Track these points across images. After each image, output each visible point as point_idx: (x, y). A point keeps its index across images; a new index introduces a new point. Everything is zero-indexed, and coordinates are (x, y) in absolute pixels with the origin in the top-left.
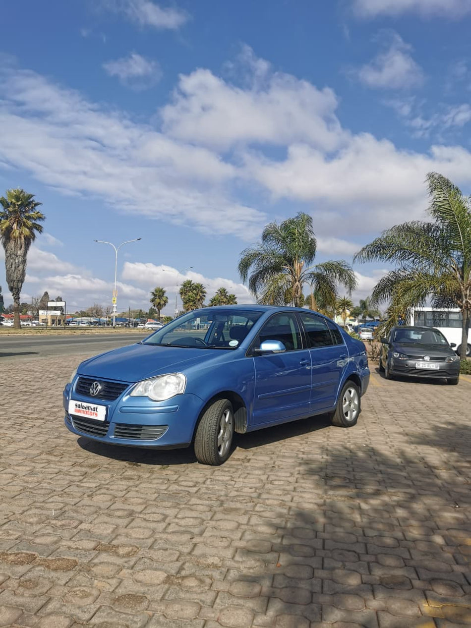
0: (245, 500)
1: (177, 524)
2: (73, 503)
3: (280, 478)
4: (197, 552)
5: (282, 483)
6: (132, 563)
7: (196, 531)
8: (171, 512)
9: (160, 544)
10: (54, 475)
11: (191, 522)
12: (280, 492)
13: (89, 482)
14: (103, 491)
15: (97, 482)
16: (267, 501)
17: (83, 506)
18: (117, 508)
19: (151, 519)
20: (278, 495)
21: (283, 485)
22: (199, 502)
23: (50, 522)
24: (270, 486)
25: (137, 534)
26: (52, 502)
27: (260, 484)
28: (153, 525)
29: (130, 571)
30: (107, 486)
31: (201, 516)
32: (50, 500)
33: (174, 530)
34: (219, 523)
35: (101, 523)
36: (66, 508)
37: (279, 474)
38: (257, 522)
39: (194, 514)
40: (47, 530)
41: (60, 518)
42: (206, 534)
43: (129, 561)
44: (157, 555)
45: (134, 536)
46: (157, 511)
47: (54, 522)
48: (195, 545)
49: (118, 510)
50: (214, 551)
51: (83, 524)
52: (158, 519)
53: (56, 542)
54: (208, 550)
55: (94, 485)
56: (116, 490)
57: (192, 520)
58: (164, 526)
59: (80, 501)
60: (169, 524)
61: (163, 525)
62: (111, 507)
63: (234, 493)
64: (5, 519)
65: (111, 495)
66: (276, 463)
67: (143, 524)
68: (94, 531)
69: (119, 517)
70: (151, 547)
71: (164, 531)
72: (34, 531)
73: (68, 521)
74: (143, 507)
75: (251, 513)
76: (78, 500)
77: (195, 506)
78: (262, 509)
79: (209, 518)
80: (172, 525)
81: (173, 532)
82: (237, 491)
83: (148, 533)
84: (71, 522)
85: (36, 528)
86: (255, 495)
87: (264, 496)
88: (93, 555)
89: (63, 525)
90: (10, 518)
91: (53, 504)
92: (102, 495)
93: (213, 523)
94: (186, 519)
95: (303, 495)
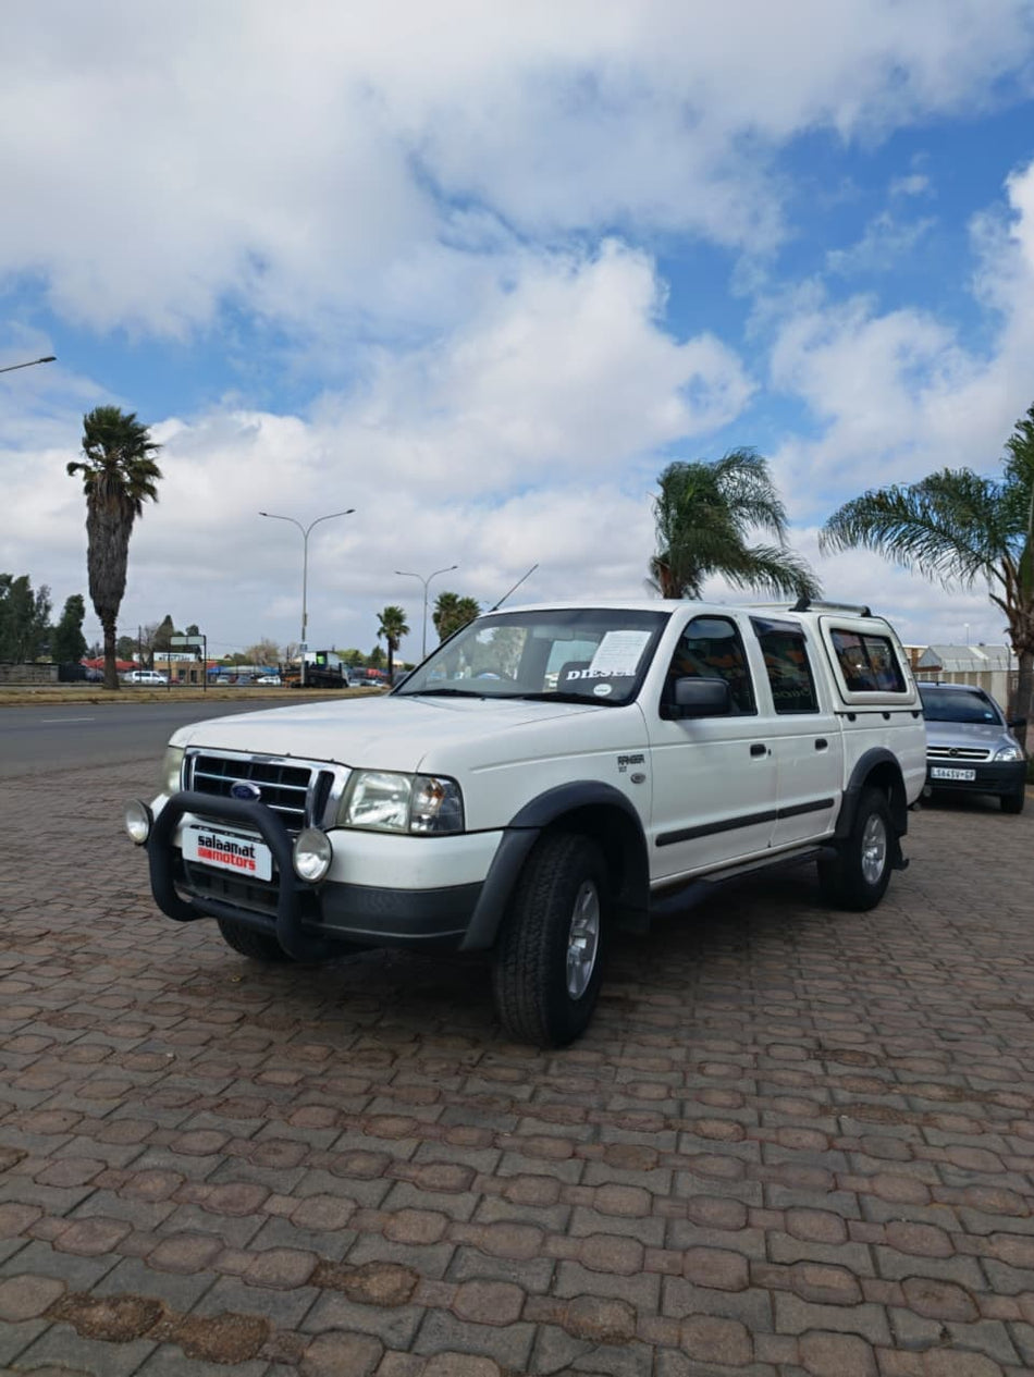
0: (650, 1121)
1: (503, 1196)
2: (246, 1133)
3: (719, 1057)
4: (566, 1288)
5: (724, 1070)
6: (408, 1331)
7: (551, 1218)
8: (483, 1160)
9: (471, 1263)
10: (198, 1050)
11: (534, 1190)
12: (724, 1099)
13: (279, 1070)
14: (314, 1096)
15: (299, 1071)
16: (702, 1124)
17: (270, 1141)
18: (351, 1148)
19: (437, 1183)
20: (723, 1106)
21: (726, 1077)
22: (542, 1128)
23: (194, 1193)
24: (697, 1080)
25: (409, 1228)
26: (197, 1130)
27: (675, 1075)
28: (443, 1201)
29: (405, 1359)
30: (321, 1081)
31: (553, 1170)
32: (193, 1124)
33: (497, 1216)
34: (602, 1193)
35: (317, 1195)
36: (232, 1149)
37: (712, 1044)
38: (696, 1192)
39: (538, 1167)
40: (188, 1217)
41: (216, 1179)
42: (579, 1228)
43: (400, 1322)
44: (469, 1299)
45: (402, 1235)
46: (448, 1157)
47: (203, 1191)
48: (557, 1264)
49: (355, 1151)
50: (607, 1286)
51: (277, 1198)
52: (453, 1183)
53: (211, 1259)
54: (592, 1284)
55: (293, 1078)
56: (344, 1095)
57: (533, 1182)
58: (471, 1205)
59: (263, 1127)
60: (482, 1198)
61: (470, 1199)
62: (339, 1144)
63: (618, 1103)
64: (85, 1184)
65: (331, 1107)
66: (697, 1015)
67: (420, 1199)
68: (304, 1219)
69: (361, 1177)
70: (447, 1275)
71: (472, 1220)
72: (156, 1224)
73: (238, 1188)
74: (413, 1143)
75: (672, 1161)
76: (258, 1123)
77: (535, 1142)
78: (697, 1150)
79: (576, 1180)
80: (491, 1201)
81: (497, 1223)
82: (625, 1094)
83: (436, 1225)
84: (247, 1192)
85: (161, 1211)
86: (670, 1108)
87: (693, 1110)
88: (306, 1303)
89: (227, 1202)
90: (98, 1182)
91: (200, 1135)
92: (314, 1109)
93: (585, 1194)
94: (523, 1181)
95: (785, 1105)
